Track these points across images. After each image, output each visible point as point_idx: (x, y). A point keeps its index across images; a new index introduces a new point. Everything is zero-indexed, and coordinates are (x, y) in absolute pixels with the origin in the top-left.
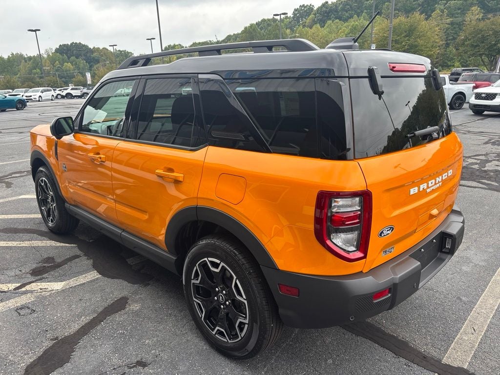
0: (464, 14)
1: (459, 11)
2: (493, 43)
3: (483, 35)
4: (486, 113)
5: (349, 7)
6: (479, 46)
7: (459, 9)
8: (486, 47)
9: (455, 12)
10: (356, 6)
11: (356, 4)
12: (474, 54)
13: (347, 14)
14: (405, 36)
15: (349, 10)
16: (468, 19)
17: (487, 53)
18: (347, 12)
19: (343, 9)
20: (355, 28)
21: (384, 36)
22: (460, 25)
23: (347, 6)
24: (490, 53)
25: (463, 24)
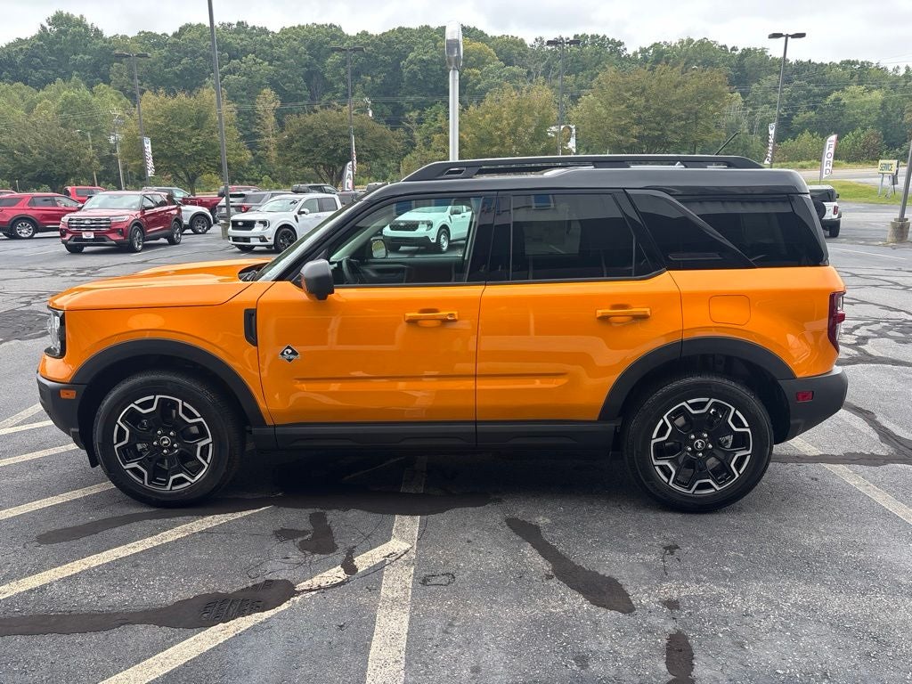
0: (253, 98)
1: (245, 93)
2: (332, 147)
3: (315, 136)
4: (402, 248)
5: (39, 60)
6: (313, 151)
7: (244, 90)
8: (323, 153)
9: (239, 93)
10: (54, 61)
11: (53, 58)
12: (308, 163)
13: (38, 75)
14: (194, 128)
15: (41, 68)
16: (260, 107)
17: (326, 162)
18: (36, 69)
19: (27, 63)
20: (71, 103)
21: (156, 125)
22: (250, 115)
23: (34, 59)
24: (330, 162)
25: (255, 114)
